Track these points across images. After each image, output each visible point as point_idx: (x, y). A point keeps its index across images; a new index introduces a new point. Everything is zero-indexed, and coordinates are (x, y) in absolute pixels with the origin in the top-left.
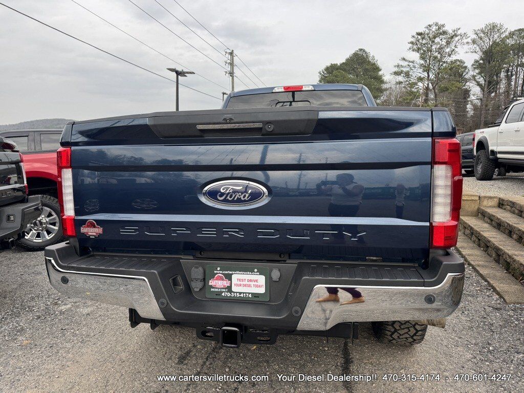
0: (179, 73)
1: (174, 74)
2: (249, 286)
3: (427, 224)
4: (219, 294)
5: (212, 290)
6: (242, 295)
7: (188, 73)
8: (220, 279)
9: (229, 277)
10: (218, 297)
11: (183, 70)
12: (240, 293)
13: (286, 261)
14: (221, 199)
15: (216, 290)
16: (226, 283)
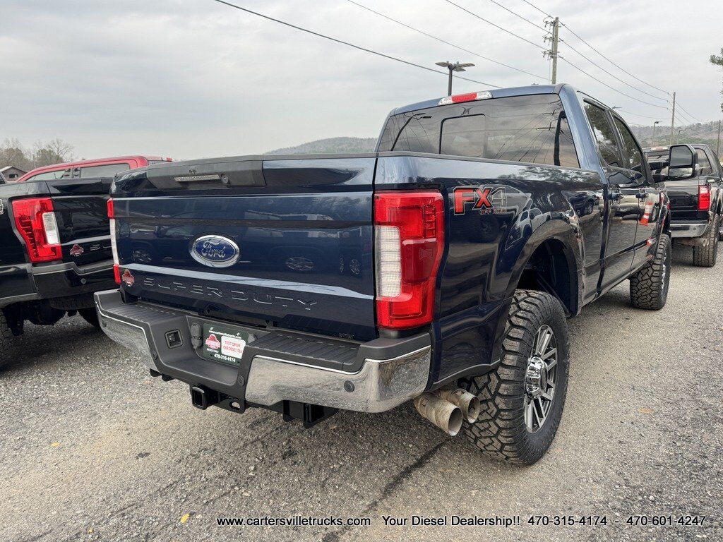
0: (451, 68)
1: (446, 70)
2: (234, 350)
3: (371, 297)
4: (212, 354)
5: (208, 349)
6: (228, 359)
7: (465, 65)
8: (213, 339)
9: (219, 338)
10: (211, 357)
11: (458, 63)
12: (228, 357)
13: (265, 327)
14: (204, 255)
15: (211, 350)
16: (217, 344)
